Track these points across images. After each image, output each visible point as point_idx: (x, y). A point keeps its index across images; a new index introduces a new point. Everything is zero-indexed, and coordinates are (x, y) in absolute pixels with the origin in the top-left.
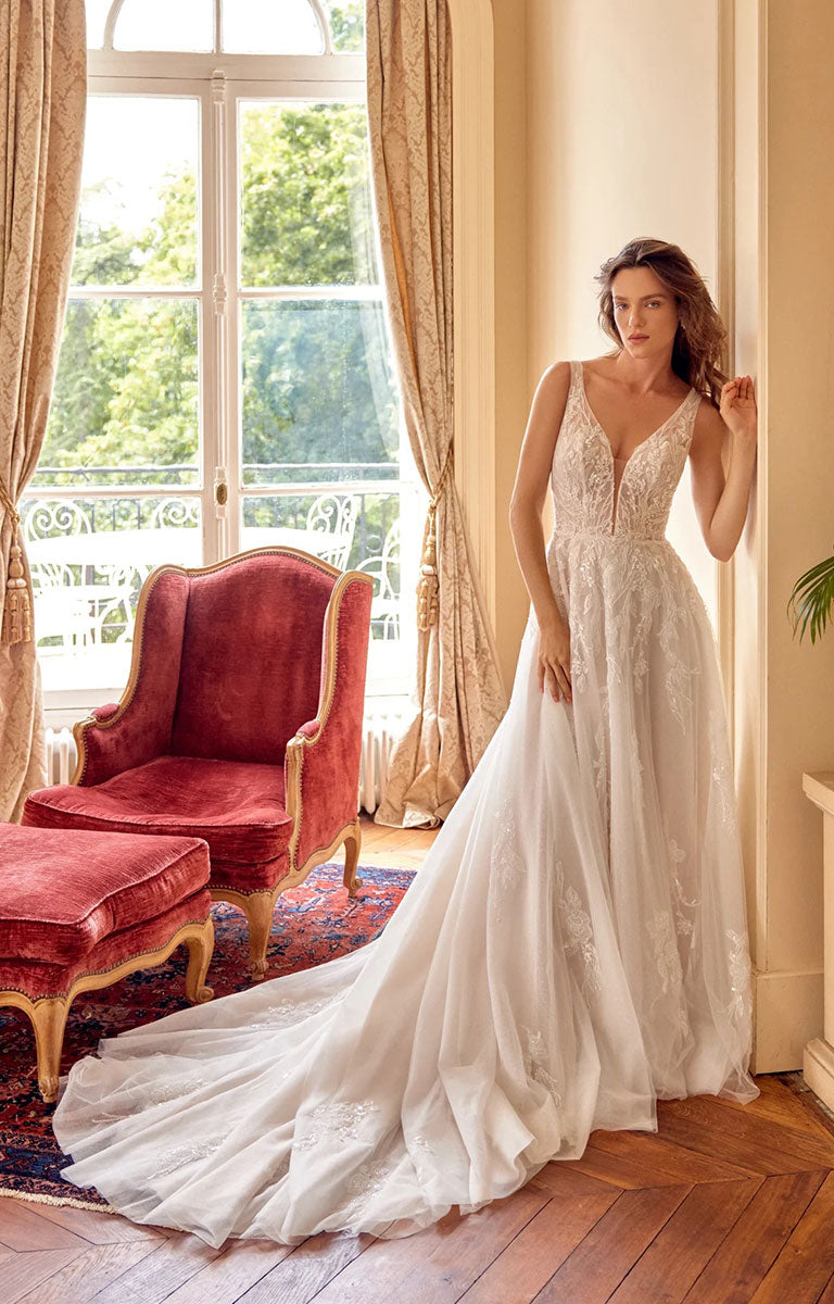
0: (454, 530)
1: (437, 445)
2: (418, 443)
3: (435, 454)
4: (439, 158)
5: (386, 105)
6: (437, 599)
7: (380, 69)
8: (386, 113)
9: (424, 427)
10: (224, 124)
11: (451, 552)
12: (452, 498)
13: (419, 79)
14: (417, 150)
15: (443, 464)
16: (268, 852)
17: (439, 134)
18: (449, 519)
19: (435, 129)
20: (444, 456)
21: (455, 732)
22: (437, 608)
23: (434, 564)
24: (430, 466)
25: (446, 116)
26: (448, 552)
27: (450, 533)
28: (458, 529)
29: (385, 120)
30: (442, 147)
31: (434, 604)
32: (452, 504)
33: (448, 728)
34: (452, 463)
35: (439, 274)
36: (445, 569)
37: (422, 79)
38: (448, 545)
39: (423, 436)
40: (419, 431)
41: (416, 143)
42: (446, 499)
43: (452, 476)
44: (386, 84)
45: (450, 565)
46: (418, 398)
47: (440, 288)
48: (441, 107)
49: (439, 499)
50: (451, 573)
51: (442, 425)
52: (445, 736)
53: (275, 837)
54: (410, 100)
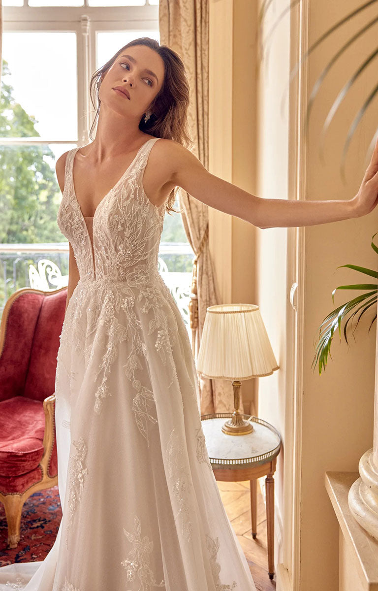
0: (207, 274)
1: (199, 226)
2: (187, 225)
3: (197, 230)
4: (202, 59)
5: (171, 28)
6: (198, 313)
7: (167, 7)
8: (171, 33)
9: (190, 215)
10: (88, 46)
11: (204, 287)
12: (207, 256)
13: (188, 11)
14: (187, 53)
15: (202, 236)
16: (19, 470)
17: (201, 44)
18: (204, 268)
19: (199, 41)
20: (203, 232)
21: (208, 388)
22: (197, 318)
23: (196, 294)
24: (194, 238)
25: (206, 34)
26: (203, 287)
27: (204, 276)
28: (210, 273)
29: (171, 37)
30: (203, 52)
31: (196, 316)
32: (207, 260)
33: (205, 387)
34: (208, 236)
35: (201, 127)
36: (201, 296)
37: (191, 11)
38: (203, 282)
39: (189, 220)
40: (187, 218)
41: (186, 49)
42: (203, 257)
43: (208, 244)
44: (171, 16)
45: (204, 295)
46: (187, 199)
47: (201, 135)
48: (203, 28)
49: (199, 257)
50: (204, 298)
51: (201, 214)
52: (203, 391)
53: (25, 461)
54: (183, 24)
